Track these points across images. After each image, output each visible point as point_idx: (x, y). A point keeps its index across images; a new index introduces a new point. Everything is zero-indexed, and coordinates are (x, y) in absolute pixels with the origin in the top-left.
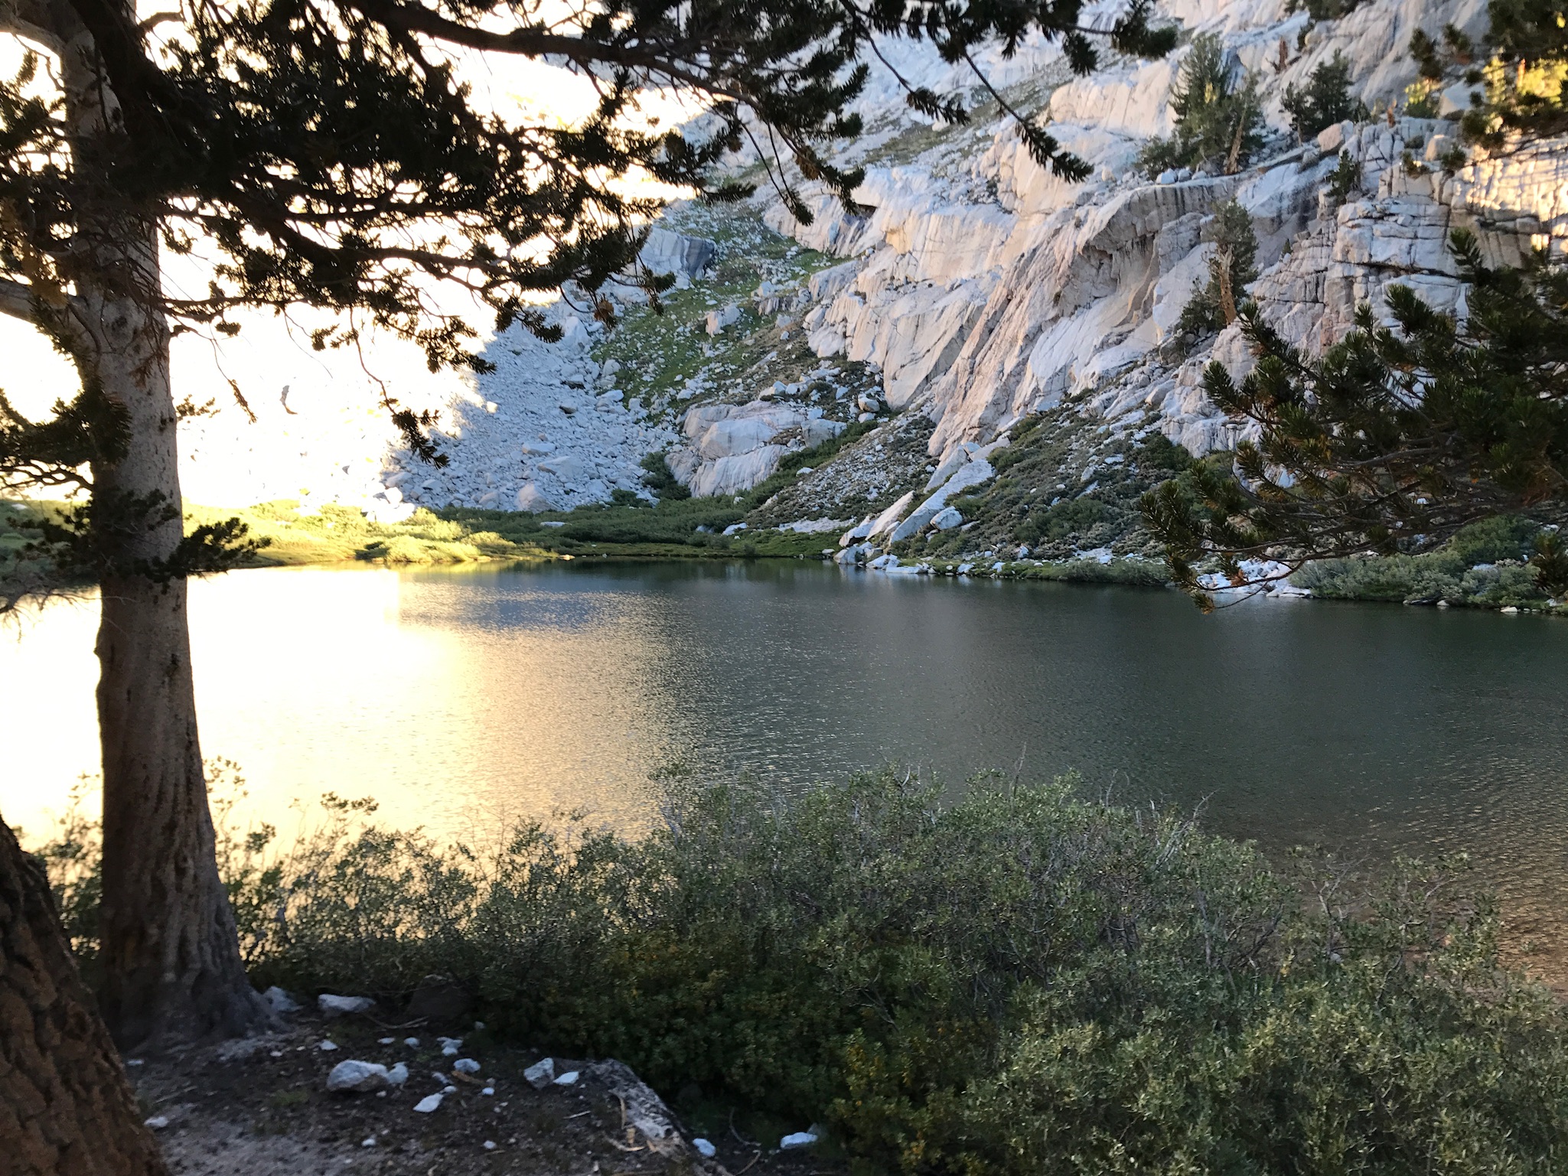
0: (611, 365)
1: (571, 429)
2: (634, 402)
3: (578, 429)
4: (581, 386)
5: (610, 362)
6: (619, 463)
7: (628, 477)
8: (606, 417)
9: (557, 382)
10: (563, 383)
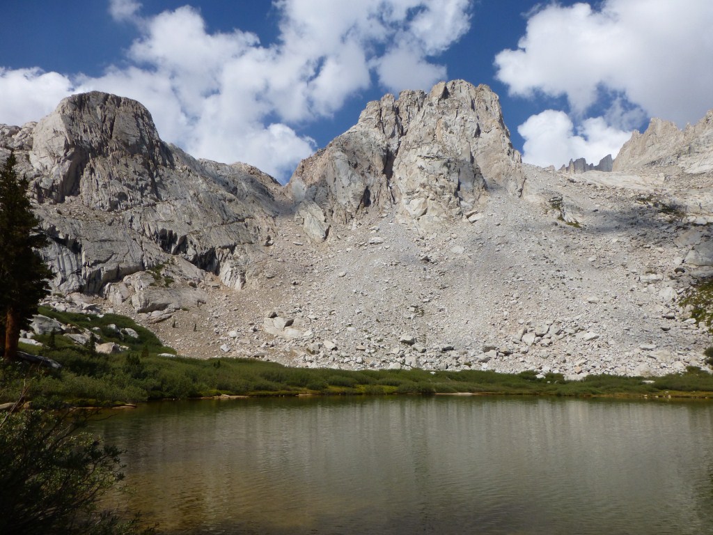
0: (690, 307)
1: (666, 338)
2: (701, 324)
3: (670, 338)
4: (673, 318)
5: (688, 306)
6: (692, 353)
7: (697, 360)
8: (686, 331)
9: (660, 317)
10: (664, 317)
